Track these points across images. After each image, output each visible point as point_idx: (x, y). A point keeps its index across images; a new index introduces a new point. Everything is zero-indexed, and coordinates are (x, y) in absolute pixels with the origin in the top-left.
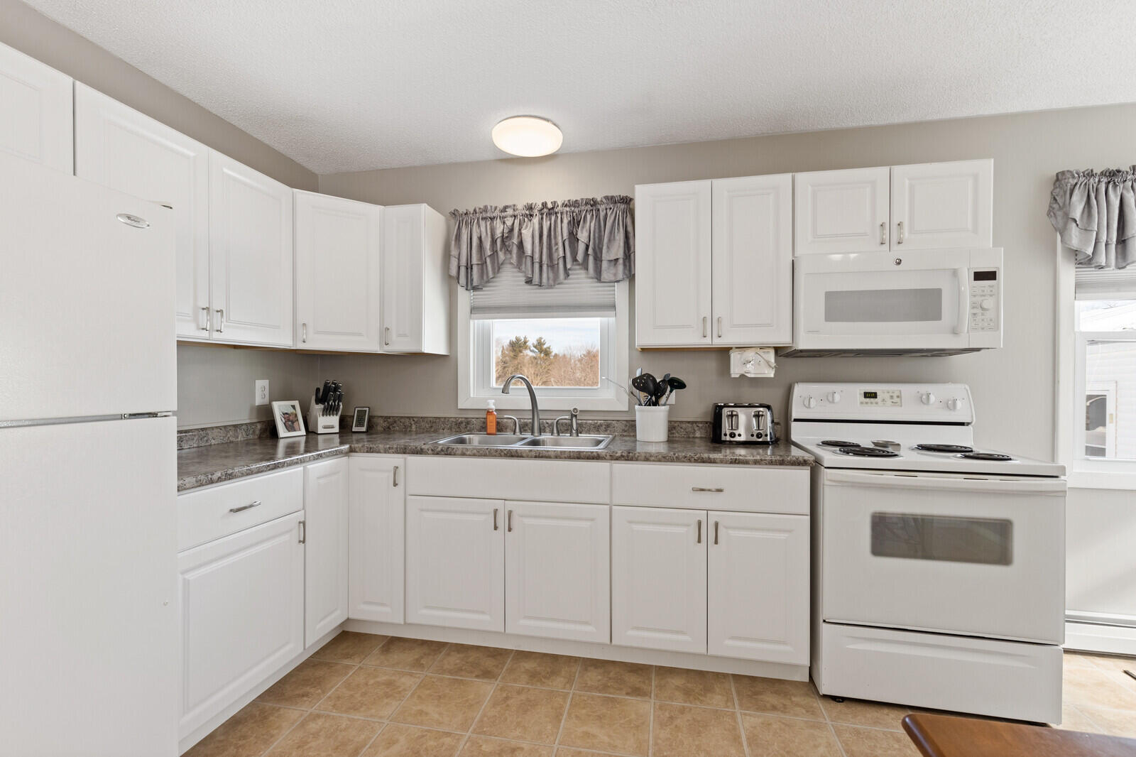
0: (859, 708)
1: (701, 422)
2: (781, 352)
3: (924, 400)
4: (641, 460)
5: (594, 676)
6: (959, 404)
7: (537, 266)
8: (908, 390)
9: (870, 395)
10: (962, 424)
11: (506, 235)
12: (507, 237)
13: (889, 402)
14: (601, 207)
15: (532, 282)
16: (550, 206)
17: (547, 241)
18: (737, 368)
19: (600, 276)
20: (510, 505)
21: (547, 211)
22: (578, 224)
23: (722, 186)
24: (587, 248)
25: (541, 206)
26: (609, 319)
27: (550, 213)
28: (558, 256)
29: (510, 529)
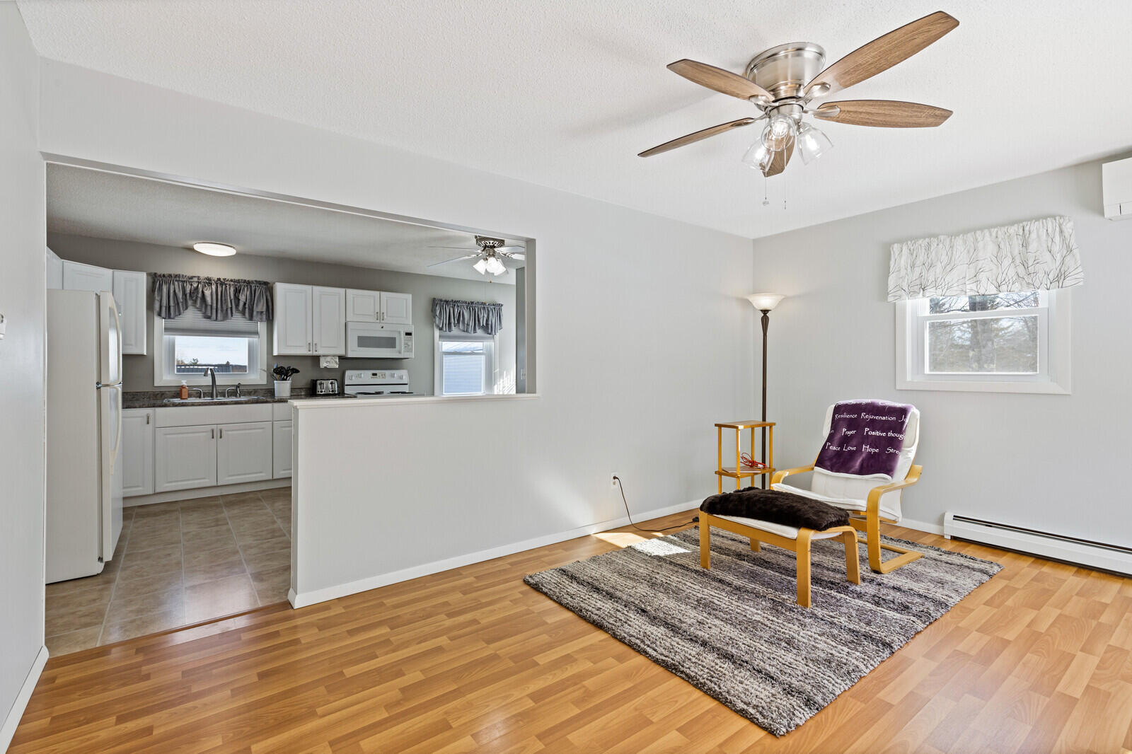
2: (341, 358)
3: (393, 376)
6: (404, 377)
7: (214, 311)
8: (388, 372)
9: (375, 375)
10: (405, 384)
12: (194, 292)
13: (382, 376)
14: (253, 285)
15: (209, 318)
16: (222, 280)
17: (221, 298)
18: (323, 364)
19: (251, 318)
20: (220, 427)
21: (220, 282)
22: (240, 292)
23: (317, 289)
24: (245, 304)
25: (216, 279)
26: (255, 339)
27: (222, 284)
28: (227, 306)
29: (221, 437)
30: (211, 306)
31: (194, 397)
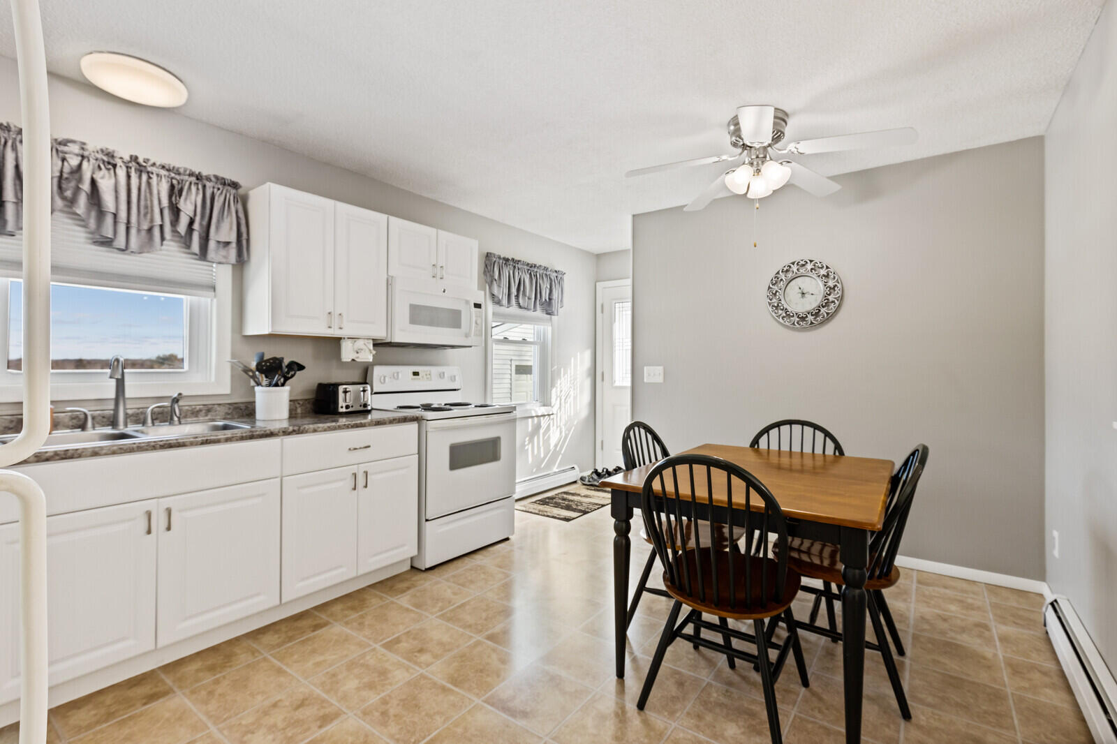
0: (445, 567)
1: (301, 400)
3: (442, 375)
4: (310, 432)
5: (270, 639)
7: (122, 228)
8: (434, 370)
9: (416, 374)
10: (455, 390)
11: (65, 175)
12: (67, 178)
13: (425, 377)
14: (208, 184)
15: (107, 243)
16: (141, 160)
17: (137, 201)
18: (347, 353)
19: (203, 254)
20: (166, 503)
21: (138, 166)
22: (180, 195)
23: (343, 207)
24: (192, 222)
25: (127, 158)
26: (203, 299)
27: (141, 169)
28: (152, 220)
29: (169, 529)
30: (115, 215)
31: (68, 427)
